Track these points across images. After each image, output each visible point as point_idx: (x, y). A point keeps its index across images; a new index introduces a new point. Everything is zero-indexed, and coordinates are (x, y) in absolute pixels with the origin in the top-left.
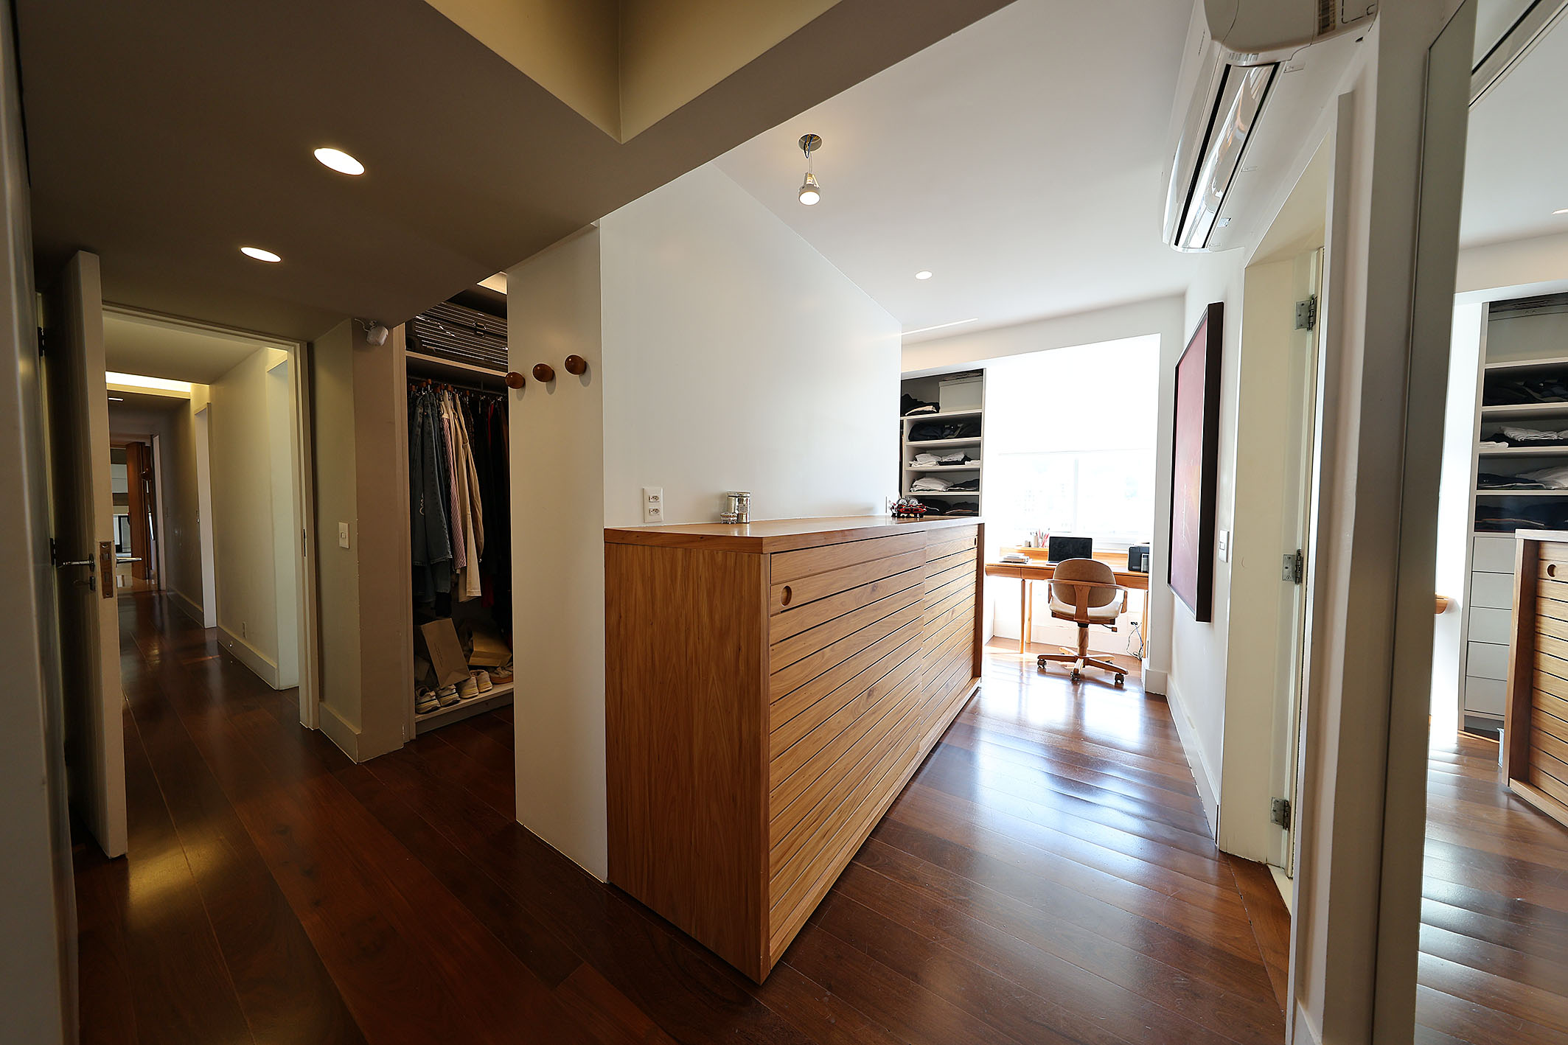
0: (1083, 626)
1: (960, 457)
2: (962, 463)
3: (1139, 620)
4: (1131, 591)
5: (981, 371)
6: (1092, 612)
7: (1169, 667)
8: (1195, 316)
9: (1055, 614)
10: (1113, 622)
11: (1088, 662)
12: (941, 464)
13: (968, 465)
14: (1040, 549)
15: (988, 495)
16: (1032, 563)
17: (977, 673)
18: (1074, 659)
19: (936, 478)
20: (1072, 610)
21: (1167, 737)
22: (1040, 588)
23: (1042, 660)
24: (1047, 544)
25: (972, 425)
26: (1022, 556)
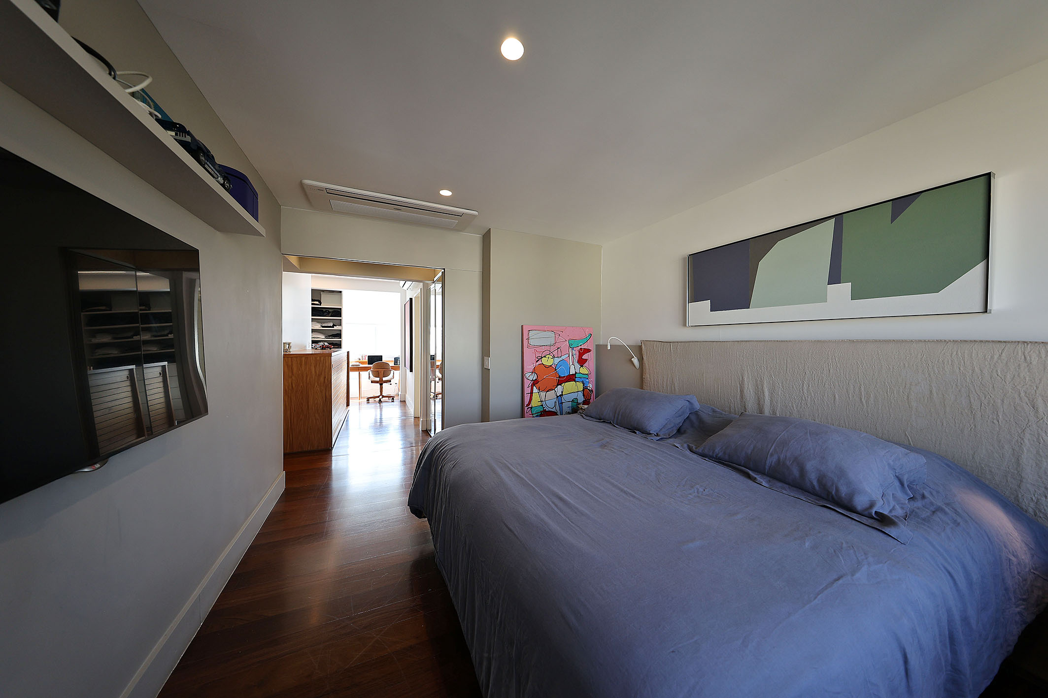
0: (381, 385)
1: (331, 325)
2: (333, 327)
3: (397, 382)
4: (395, 371)
5: (341, 292)
6: (384, 379)
7: (406, 393)
8: (408, 299)
9: (372, 382)
10: (390, 381)
11: (383, 397)
12: (323, 327)
13: (335, 328)
14: (364, 360)
15: (345, 340)
16: (361, 366)
17: (348, 405)
18: (379, 397)
19: (320, 333)
20: (378, 379)
21: (405, 409)
22: (365, 374)
23: (368, 399)
24: (367, 358)
25: (337, 312)
26: (358, 363)
